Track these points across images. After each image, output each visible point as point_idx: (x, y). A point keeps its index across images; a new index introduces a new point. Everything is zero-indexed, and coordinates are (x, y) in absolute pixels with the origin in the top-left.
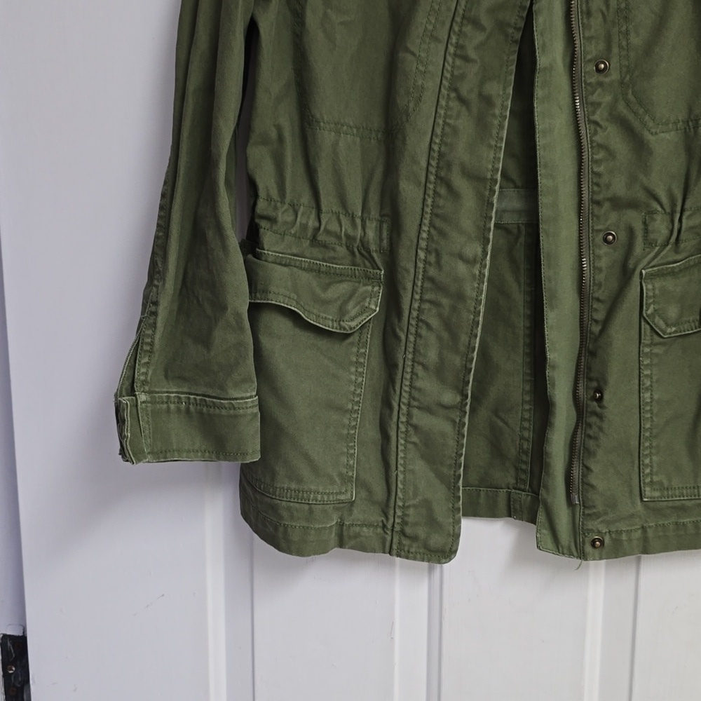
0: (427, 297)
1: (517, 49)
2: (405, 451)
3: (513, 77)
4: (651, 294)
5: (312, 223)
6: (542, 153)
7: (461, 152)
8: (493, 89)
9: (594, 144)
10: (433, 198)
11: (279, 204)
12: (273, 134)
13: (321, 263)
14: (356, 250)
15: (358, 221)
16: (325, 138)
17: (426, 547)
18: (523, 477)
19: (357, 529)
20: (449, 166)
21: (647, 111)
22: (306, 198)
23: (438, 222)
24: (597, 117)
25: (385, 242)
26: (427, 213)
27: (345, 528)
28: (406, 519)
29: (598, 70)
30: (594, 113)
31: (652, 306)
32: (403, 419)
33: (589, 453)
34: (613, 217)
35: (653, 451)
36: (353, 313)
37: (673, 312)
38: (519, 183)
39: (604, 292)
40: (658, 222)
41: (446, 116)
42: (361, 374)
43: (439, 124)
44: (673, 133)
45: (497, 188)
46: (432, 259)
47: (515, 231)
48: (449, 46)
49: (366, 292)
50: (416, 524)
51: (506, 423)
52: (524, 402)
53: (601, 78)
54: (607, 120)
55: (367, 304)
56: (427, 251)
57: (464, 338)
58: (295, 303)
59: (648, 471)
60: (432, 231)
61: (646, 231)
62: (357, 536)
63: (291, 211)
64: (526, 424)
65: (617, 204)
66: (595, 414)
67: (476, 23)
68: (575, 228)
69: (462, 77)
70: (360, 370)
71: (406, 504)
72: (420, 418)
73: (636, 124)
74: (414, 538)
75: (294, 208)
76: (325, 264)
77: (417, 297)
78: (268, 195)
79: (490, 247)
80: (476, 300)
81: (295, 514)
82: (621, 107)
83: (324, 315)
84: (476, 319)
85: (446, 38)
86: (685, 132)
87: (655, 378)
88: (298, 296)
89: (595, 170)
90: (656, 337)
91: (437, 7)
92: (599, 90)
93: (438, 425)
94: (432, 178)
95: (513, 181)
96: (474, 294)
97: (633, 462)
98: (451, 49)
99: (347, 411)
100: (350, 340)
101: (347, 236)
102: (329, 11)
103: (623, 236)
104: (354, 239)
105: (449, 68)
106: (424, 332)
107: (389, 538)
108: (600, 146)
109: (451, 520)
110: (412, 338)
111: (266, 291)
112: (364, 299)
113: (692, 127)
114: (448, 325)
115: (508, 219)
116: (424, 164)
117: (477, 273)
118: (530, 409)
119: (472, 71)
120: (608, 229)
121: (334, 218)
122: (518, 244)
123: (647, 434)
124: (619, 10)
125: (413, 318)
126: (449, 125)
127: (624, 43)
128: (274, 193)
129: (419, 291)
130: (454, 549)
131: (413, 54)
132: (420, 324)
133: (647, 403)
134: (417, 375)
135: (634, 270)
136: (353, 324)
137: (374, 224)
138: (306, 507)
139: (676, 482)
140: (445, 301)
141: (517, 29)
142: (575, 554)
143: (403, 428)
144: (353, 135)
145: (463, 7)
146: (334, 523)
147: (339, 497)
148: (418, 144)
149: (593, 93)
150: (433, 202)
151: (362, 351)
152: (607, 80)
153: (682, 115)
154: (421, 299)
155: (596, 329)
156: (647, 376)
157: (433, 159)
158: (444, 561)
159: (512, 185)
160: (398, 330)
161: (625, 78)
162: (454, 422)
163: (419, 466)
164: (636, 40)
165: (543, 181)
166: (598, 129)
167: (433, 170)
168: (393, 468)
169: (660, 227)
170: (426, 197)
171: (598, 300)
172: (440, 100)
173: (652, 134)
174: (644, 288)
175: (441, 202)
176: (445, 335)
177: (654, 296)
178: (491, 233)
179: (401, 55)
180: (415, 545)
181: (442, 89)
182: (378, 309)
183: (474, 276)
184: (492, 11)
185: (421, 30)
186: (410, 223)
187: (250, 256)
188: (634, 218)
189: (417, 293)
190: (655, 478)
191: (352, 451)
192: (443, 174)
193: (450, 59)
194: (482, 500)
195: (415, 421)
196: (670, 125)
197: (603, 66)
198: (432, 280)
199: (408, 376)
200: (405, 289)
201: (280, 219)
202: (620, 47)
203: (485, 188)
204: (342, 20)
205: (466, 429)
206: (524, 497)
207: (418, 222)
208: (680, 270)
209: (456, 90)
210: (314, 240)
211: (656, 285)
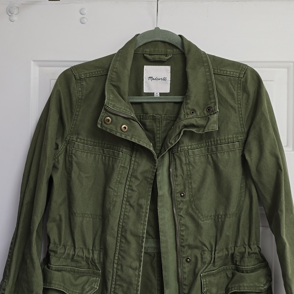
0: (118, 283)
1: (152, 186)
3: (150, 197)
5: (72, 253)
6: (161, 227)
7: (130, 226)
8: (143, 202)
9: (181, 224)
10: (120, 243)
11: (58, 246)
12: (58, 218)
13: (75, 268)
14: (90, 263)
15: (91, 252)
16: (78, 220)
20: (126, 231)
21: (199, 212)
22: (70, 243)
23: (122, 253)
24: (181, 214)
25: (102, 259)
26: (117, 249)
29: (181, 196)
30: (180, 212)
31: (206, 288)
34: (189, 252)
36: (87, 290)
37: (214, 290)
38: (154, 237)
39: (187, 282)
40: (206, 254)
41: (125, 212)
43: (122, 215)
44: (210, 220)
45: (144, 240)
46: (119, 268)
47: (153, 255)
48: (126, 185)
49: (93, 280)
53: (183, 199)
54: (185, 214)
55: (93, 286)
56: (118, 264)
58: (62, 287)
60: (119, 256)
61: (202, 258)
63: (63, 248)
65: (190, 247)
67: (136, 178)
68: (175, 255)
69: (131, 197)
73: (196, 217)
75: (65, 247)
76: (77, 269)
77: (114, 283)
78: (54, 242)
79: (142, 263)
80: (137, 285)
82: (190, 210)
83: (75, 291)
84: (137, 293)
85: (125, 182)
86: (215, 220)
88: (64, 284)
89: (181, 234)
91: (121, 172)
92: (182, 204)
94: (119, 235)
95: (152, 236)
96: (136, 282)
98: (127, 187)
101: (86, 257)
102: (81, 173)
103: (193, 260)
104: (89, 258)
105: (126, 194)
108: (183, 225)
111: (51, 283)
112: (92, 283)
113: (217, 218)
115: (150, 251)
116: (116, 230)
117: (137, 274)
119: (135, 195)
120: (187, 256)
121: (81, 250)
122: (154, 261)
124: (188, 175)
125: (112, 292)
126: (126, 215)
127: (190, 187)
128: (57, 241)
129: (114, 280)
131: (112, 189)
135: (198, 274)
137: (97, 252)
140: (125, 285)
141: (152, 180)
144: (90, 217)
145: (131, 172)
148: (114, 223)
149: (179, 205)
150: (120, 245)
152: (184, 200)
153: (213, 214)
154: (115, 284)
157: (120, 228)
159: (151, 238)
161: (191, 199)
164: (194, 186)
165: (161, 238)
166: (182, 218)
167: (120, 232)
169: (207, 256)
170: (117, 243)
171: (185, 285)
172: (123, 205)
173: (202, 221)
174: (202, 281)
175: (123, 245)
177: (206, 284)
178: (142, 258)
179: (108, 189)
181: (124, 201)
182: (98, 288)
183: (136, 275)
184: (142, 173)
185: (115, 181)
186: (111, 253)
187: (46, 267)
188: (197, 253)
189: (114, 281)
192: (123, 234)
193: (126, 190)
196: (209, 217)
197: (183, 195)
198: (119, 276)
200: (109, 279)
201: (58, 252)
203: (140, 240)
204: (85, 176)
207: (114, 252)
208: (216, 273)
209: (129, 202)
210: (72, 259)
211: (207, 280)
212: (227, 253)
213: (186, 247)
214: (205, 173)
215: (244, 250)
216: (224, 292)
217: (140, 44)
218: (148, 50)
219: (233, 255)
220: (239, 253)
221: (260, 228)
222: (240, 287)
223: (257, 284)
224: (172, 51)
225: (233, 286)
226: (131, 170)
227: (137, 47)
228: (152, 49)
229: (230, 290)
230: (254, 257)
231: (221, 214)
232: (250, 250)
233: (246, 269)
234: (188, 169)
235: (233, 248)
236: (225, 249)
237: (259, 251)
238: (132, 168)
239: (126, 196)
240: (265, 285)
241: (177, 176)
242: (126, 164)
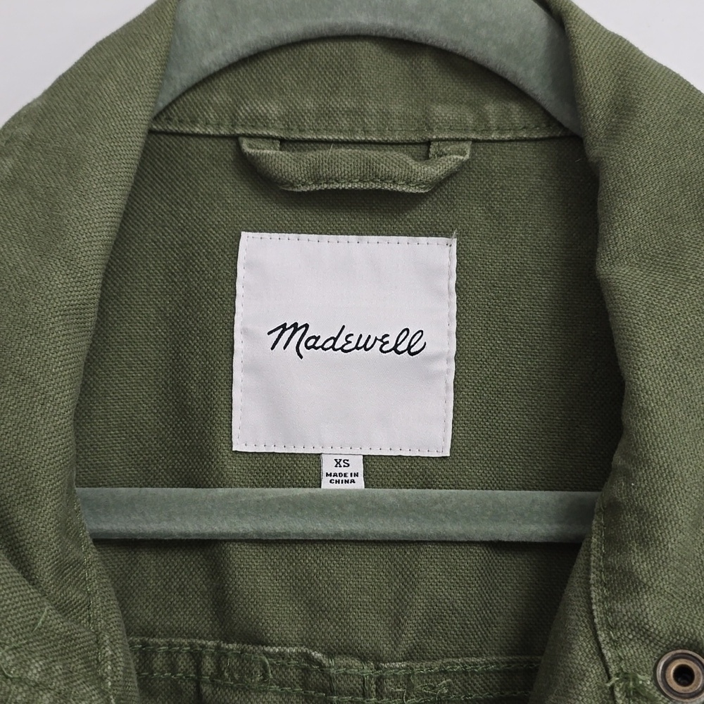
217: (212, 59)
218: (273, 109)
224: (470, 120)
228: (310, 104)
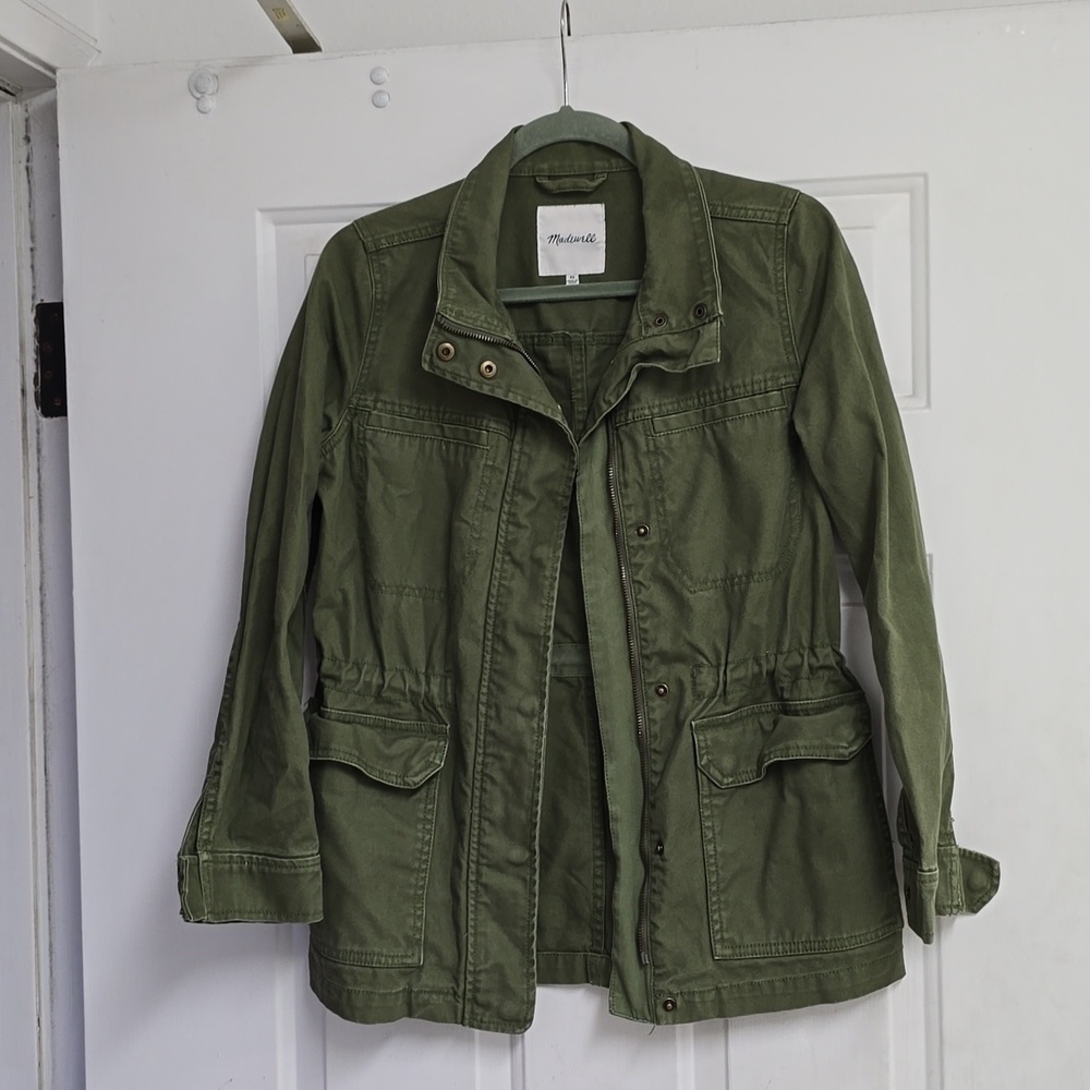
0: (489, 750)
1: (567, 514)
2: (475, 912)
3: (563, 541)
4: (703, 744)
5: (376, 680)
6: (590, 611)
7: (514, 611)
8: (544, 552)
9: (639, 602)
10: (491, 655)
11: (343, 663)
12: (339, 598)
13: (386, 719)
14: (421, 705)
15: (422, 678)
16: (387, 600)
17: (500, 1016)
18: (599, 938)
19: (426, 996)
20: (504, 624)
22: (370, 657)
23: (496, 677)
24: (639, 577)
25: (450, 696)
26: (486, 669)
27: (413, 994)
28: (478, 985)
29: (640, 535)
30: (637, 574)
31: (705, 757)
32: (472, 878)
33: (655, 909)
34: (663, 671)
35: (722, 906)
36: (417, 768)
37: (728, 762)
38: (575, 638)
39: (660, 743)
40: (704, 675)
41: (501, 578)
42: (429, 831)
43: (494, 585)
44: (712, 591)
45: (550, 644)
46: (492, 713)
47: (576, 684)
48: (502, 514)
49: (432, 746)
50: (487, 991)
51: (579, 881)
52: (595, 858)
53: (642, 541)
54: (650, 579)
55: (431, 760)
56: (488, 706)
57: (527, 792)
58: (356, 760)
59: (717, 927)
60: (491, 685)
61: (694, 684)
62: (426, 1003)
63: (355, 669)
64: (599, 882)
65: (666, 658)
66: (657, 867)
67: (526, 494)
68: (630, 681)
69: (515, 542)
70: (428, 827)
71: (477, 969)
72: (490, 877)
73: (675, 583)
74: (487, 1006)
75: (358, 666)
76: (390, 720)
77: (481, 751)
78: (333, 655)
79: (546, 700)
80: (536, 752)
81: (359, 978)
82: (662, 568)
83: (388, 771)
84: (538, 772)
85: (499, 507)
86: (724, 589)
87: (717, 830)
88: (361, 752)
89: (642, 626)
90: (713, 787)
91: (487, 481)
92: (641, 552)
93: (508, 883)
94: (490, 636)
95: (570, 637)
96: (534, 747)
97: (702, 918)
98: (504, 517)
99: (413, 870)
100: (418, 796)
101: (411, 691)
102: (389, 486)
103: (673, 689)
104: (419, 694)
105: (503, 534)
106: (488, 786)
107: (460, 1006)
108: (644, 603)
109: (525, 987)
110: (477, 793)
111: (327, 749)
112: (429, 754)
113: (729, 585)
114: (511, 778)
115: (567, 673)
116: (481, 622)
117: (536, 726)
118: (602, 866)
119: (524, 537)
120: (659, 682)
121: (398, 674)
122: (580, 697)
123: (714, 888)
124: (654, 481)
125: (478, 773)
126: (504, 586)
127: (661, 510)
128: (339, 653)
129: (482, 745)
130: (529, 1017)
131: (467, 522)
132: (485, 778)
133: (711, 856)
134: (484, 830)
135: (686, 718)
136: (417, 779)
137: (439, 680)
138: (370, 971)
139: (748, 939)
140: (507, 755)
141: (567, 497)
142: (649, 1018)
143: (472, 888)
144: (416, 596)
145: (513, 479)
146: (401, 989)
147: (404, 960)
148: (474, 605)
149: (635, 555)
150: (491, 658)
151: (430, 807)
152: (647, 543)
153: (720, 574)
154: (484, 753)
155: (655, 780)
156: (708, 828)
157: (490, 617)
158: (518, 1031)
159: (569, 641)
160: (464, 785)
161: (664, 541)
162: (524, 880)
163: (491, 928)
164: (671, 507)
165: (593, 638)
166: (642, 588)
167: (490, 628)
168: (464, 930)
169: (707, 679)
170: (485, 653)
171: (655, 751)
172: (495, 563)
173: (691, 592)
174: (696, 739)
175: (499, 658)
176: (509, 789)
177: (707, 747)
178: (547, 687)
179: (456, 524)
180: (487, 1014)
181: (497, 553)
182: (443, 764)
183: (533, 728)
184: (540, 482)
185: (473, 502)
186: (470, 680)
187: (315, 715)
188: (683, 671)
189: (480, 747)
190: (726, 936)
191: (419, 913)
192: (499, 632)
193: (503, 526)
194: (560, 965)
195: (484, 880)
196: (709, 584)
197: (642, 530)
198: (493, 733)
199: (476, 833)
200: (469, 743)
201: (343, 678)
202: (658, 513)
203: (540, 645)
204: (400, 494)
205: (537, 887)
206: (599, 960)
207: (478, 678)
208: (732, 722)
209: (509, 554)
210: (379, 698)
211: (708, 736)
212: (756, 669)
213: (655, 660)
214: (698, 473)
215: (799, 660)
216: (755, 768)
217: (525, 153)
218: (545, 166)
219: (771, 674)
220: (787, 668)
221: (842, 608)
222: (788, 748)
223: (830, 741)
224: (607, 165)
225: (772, 749)
226: (513, 476)
227: (517, 159)
228: (557, 164)
229: (766, 759)
230: (826, 678)
231: (739, 572)
232: (813, 660)
233: (804, 707)
234: (655, 465)
235: (772, 658)
236: (751, 661)
237: (837, 663)
238: (514, 469)
239: (502, 541)
240: (851, 744)
241: (626, 485)
242: (499, 460)
